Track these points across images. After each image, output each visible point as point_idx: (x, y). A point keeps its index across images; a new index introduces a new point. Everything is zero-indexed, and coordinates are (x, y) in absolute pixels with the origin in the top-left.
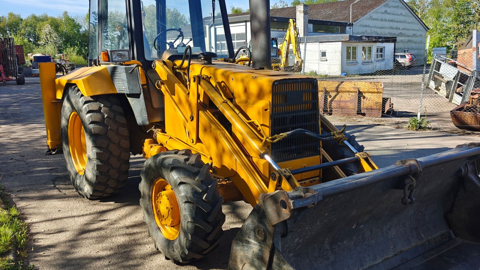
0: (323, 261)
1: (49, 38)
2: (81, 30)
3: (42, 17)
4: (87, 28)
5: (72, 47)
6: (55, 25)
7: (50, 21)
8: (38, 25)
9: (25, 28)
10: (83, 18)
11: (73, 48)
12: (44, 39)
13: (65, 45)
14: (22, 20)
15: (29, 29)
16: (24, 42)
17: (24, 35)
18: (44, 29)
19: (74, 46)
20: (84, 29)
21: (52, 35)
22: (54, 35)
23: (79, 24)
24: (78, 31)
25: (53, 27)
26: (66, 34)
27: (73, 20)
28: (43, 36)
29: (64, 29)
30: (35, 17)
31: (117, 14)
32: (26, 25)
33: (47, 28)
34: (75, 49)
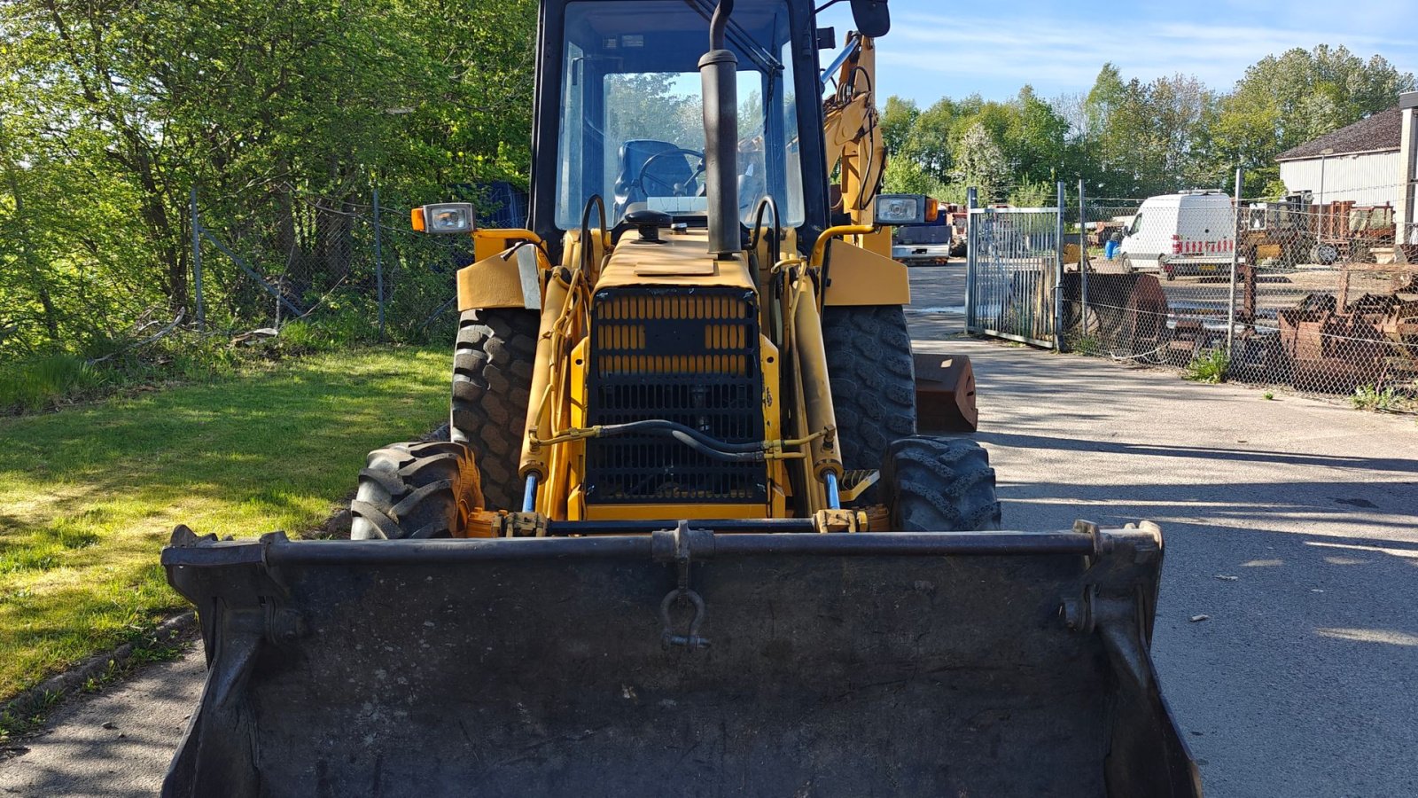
0: (519, 761)
1: (976, 159)
2: (1066, 136)
3: (967, 103)
4: (1084, 130)
5: (1034, 184)
6: (998, 124)
7: (984, 113)
8: (953, 129)
9: (921, 136)
10: (1079, 101)
11: (1036, 187)
12: (963, 165)
13: (1018, 178)
14: (916, 114)
15: (930, 137)
16: (911, 173)
17: (917, 154)
18: (968, 136)
19: (1040, 181)
20: (1076, 132)
21: (985, 151)
22: (993, 150)
23: (1062, 120)
24: (1060, 139)
25: (990, 130)
26: (1025, 148)
27: (1048, 109)
28: (962, 156)
29: (1021, 134)
30: (948, 105)
31: (1181, 85)
32: (925, 128)
33: (975, 134)
34: (1042, 189)
